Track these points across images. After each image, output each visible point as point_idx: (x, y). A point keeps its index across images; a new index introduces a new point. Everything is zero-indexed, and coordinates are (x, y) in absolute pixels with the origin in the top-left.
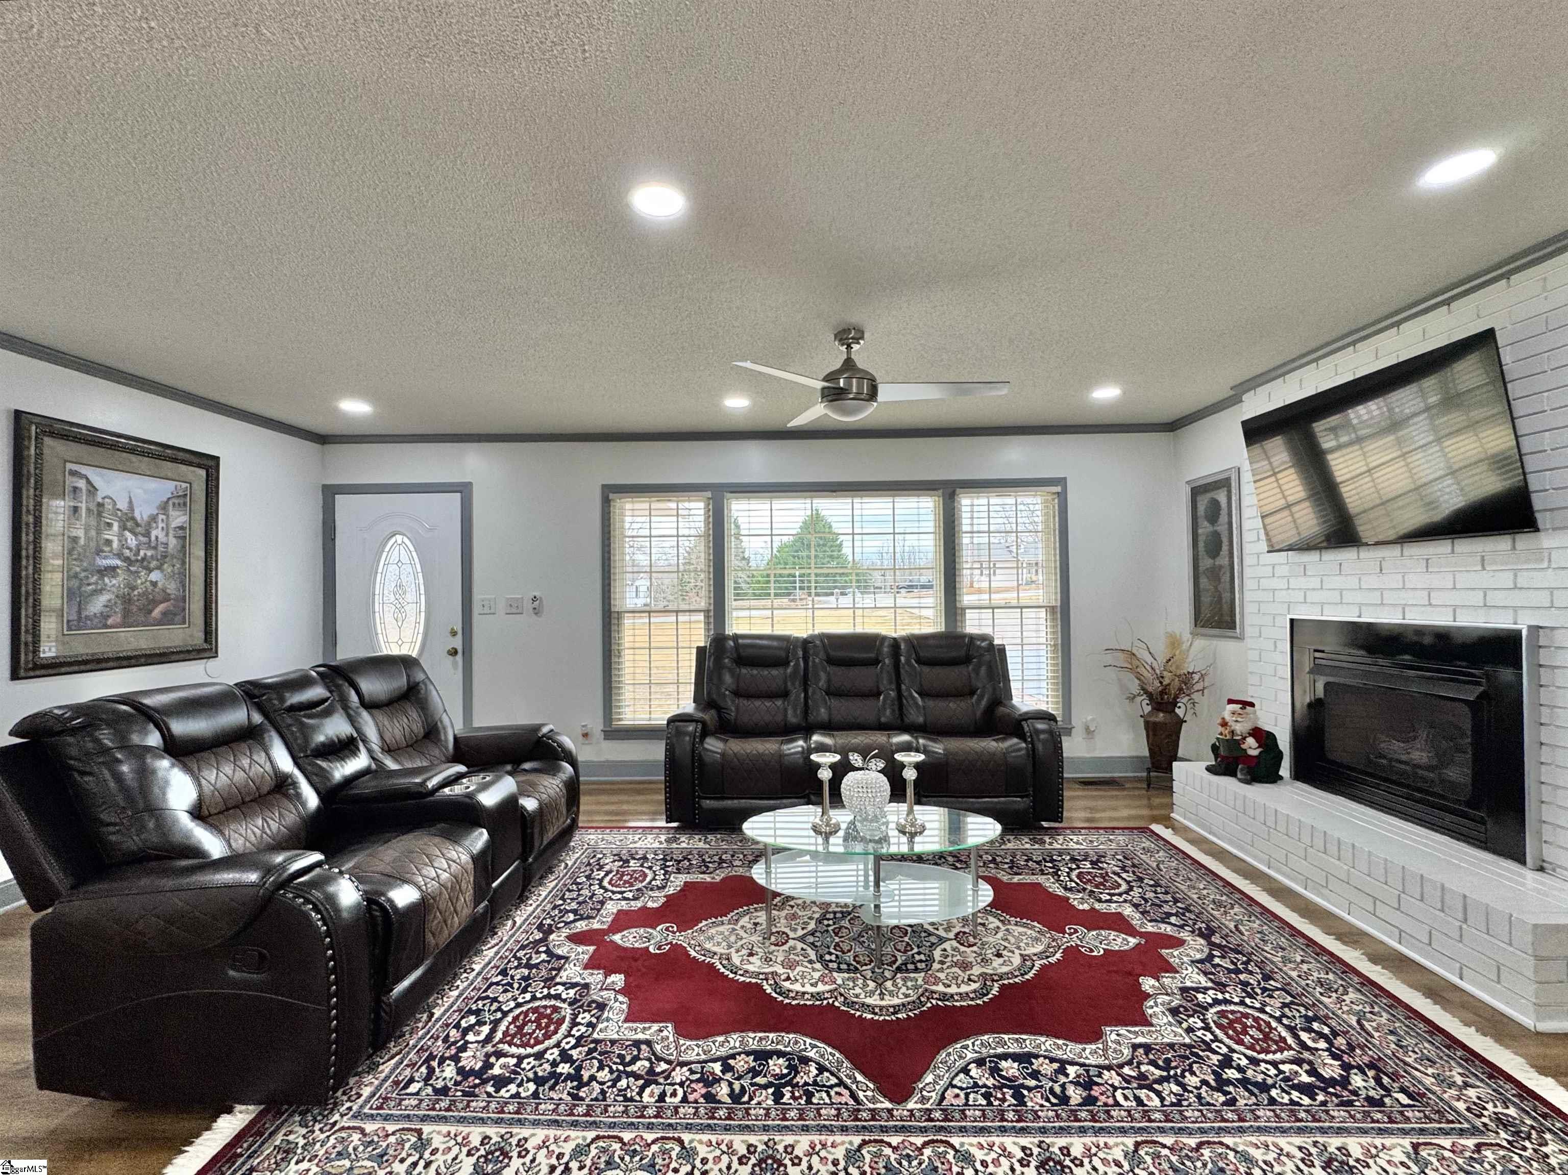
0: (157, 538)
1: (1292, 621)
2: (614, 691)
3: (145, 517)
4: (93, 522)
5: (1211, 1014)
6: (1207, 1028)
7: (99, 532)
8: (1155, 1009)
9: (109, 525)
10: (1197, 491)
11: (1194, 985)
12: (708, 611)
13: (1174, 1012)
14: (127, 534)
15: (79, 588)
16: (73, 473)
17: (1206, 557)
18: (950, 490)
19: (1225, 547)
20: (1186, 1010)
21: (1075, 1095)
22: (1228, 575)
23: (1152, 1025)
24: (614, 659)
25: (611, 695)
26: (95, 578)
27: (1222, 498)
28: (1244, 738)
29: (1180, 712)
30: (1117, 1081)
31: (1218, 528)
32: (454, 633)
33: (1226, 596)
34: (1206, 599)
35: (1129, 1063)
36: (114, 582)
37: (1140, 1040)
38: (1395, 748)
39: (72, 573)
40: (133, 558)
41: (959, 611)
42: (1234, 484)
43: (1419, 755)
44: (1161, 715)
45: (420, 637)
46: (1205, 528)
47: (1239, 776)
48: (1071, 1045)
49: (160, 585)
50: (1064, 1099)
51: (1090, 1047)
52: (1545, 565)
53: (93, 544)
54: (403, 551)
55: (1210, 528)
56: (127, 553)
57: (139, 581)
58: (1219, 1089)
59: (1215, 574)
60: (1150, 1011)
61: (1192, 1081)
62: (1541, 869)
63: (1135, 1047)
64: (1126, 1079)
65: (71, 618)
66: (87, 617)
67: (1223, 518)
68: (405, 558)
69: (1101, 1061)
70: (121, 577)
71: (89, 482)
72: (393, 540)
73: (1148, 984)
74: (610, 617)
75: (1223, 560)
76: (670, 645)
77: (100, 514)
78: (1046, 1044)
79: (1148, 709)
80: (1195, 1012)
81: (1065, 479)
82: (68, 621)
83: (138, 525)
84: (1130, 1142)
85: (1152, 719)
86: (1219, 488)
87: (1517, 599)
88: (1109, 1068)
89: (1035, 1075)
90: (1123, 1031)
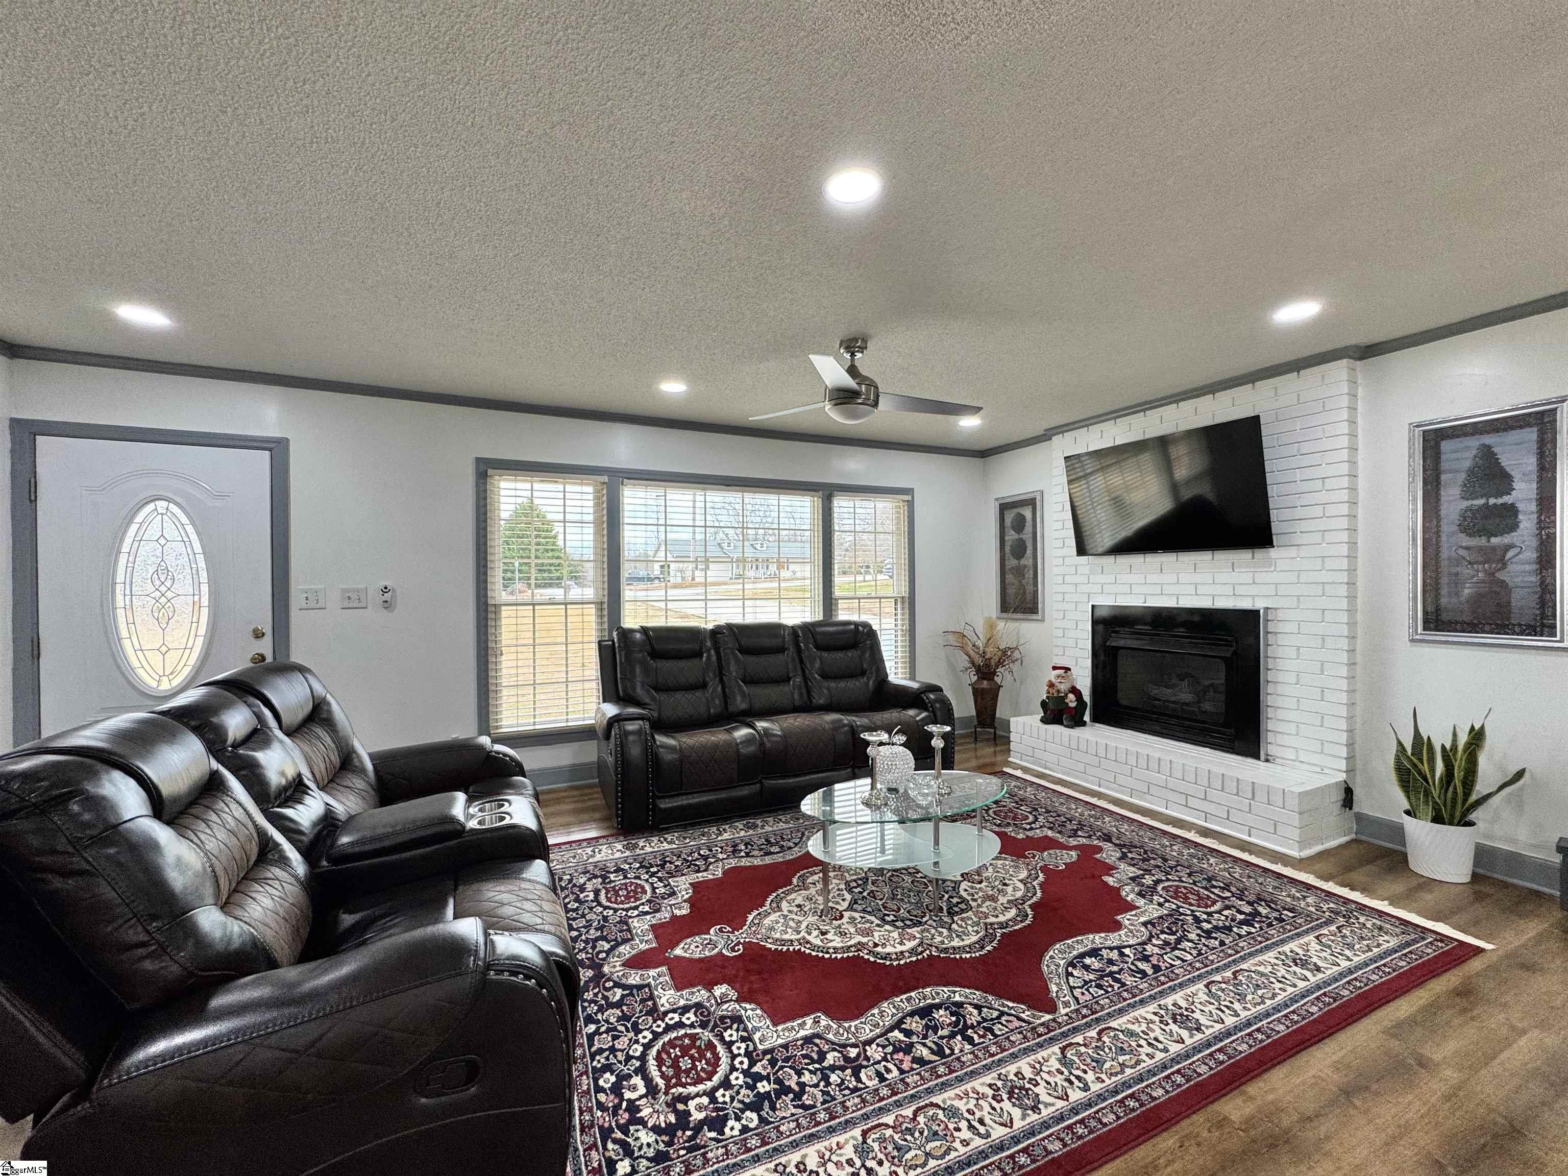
1: (1093, 606)
2: (491, 695)
10: (1004, 507)
12: (602, 603)
17: (1011, 558)
18: (827, 493)
19: (1029, 551)
22: (1031, 572)
24: (492, 659)
25: (487, 698)
27: (1027, 513)
28: (1066, 695)
29: (998, 679)
31: (1024, 537)
32: (258, 635)
33: (1030, 588)
34: (1011, 591)
38: (1165, 693)
41: (834, 601)
42: (1038, 503)
43: (1185, 696)
44: (985, 682)
45: (200, 641)
46: (1011, 536)
47: (1065, 723)
52: (1273, 569)
54: (168, 524)
55: (1016, 536)
59: (1019, 572)
62: (1267, 761)
67: (1028, 528)
68: (171, 532)
72: (151, 506)
74: (486, 611)
75: (1027, 561)
76: (559, 640)
79: (975, 678)
81: (913, 489)
85: (976, 686)
86: (1027, 505)
87: (1254, 590)
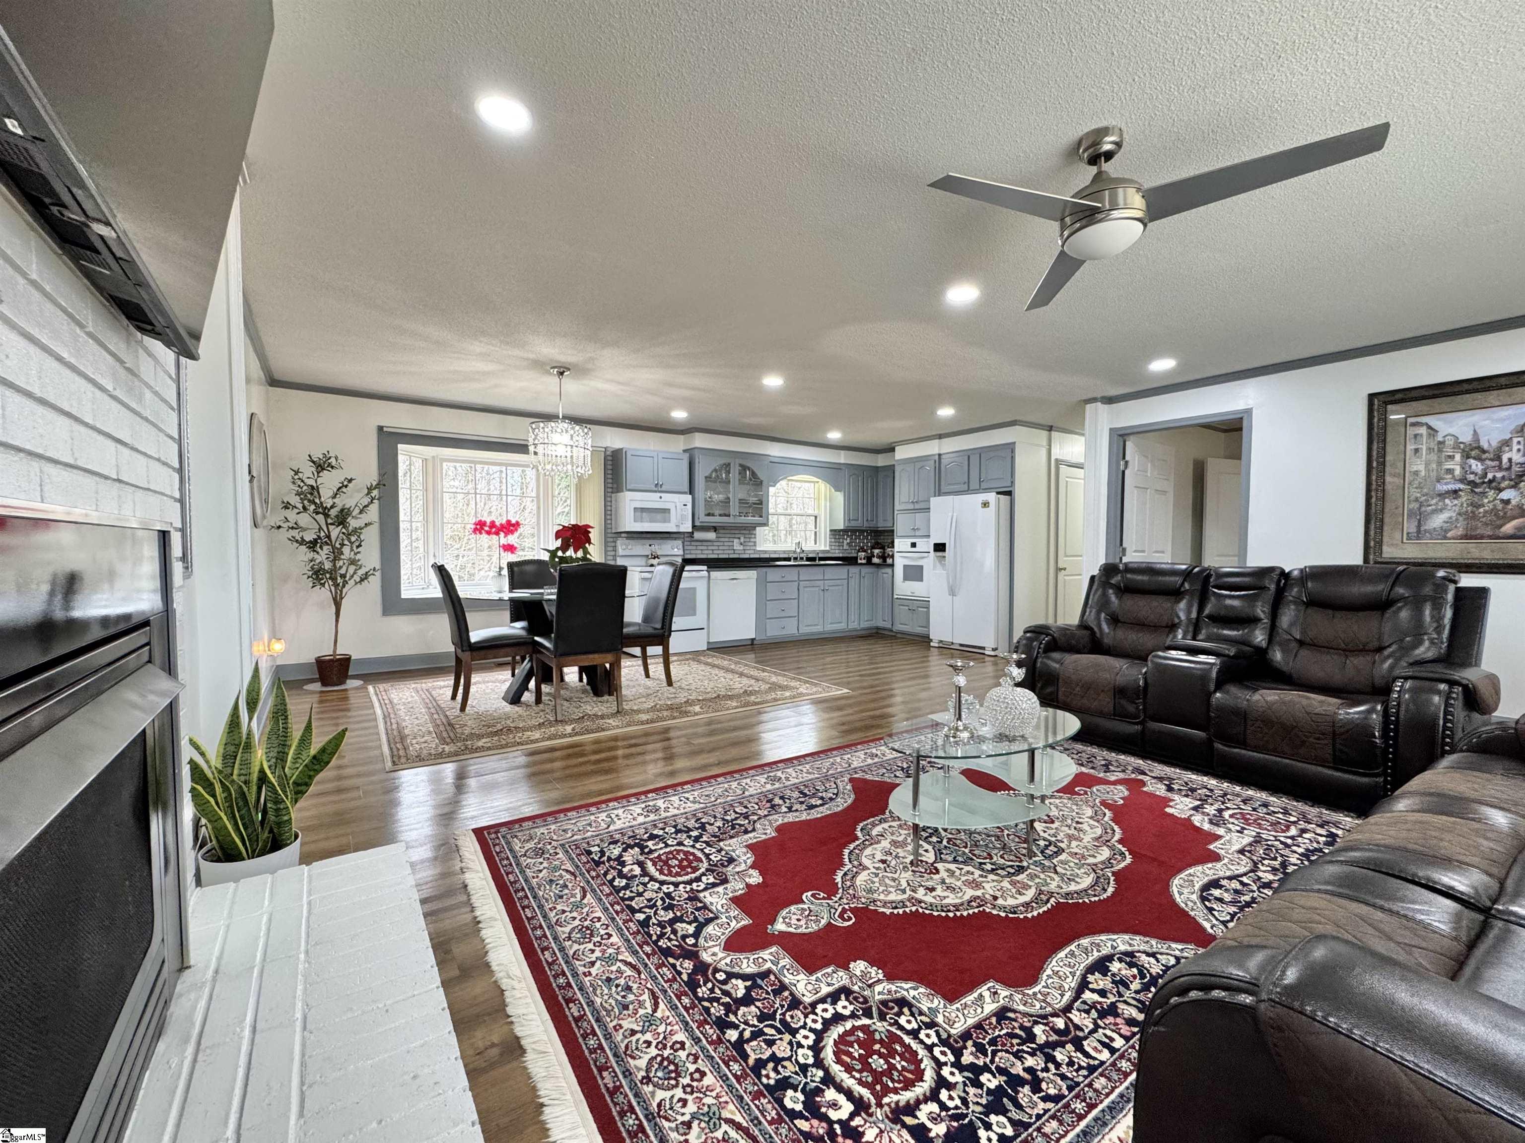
0: (1510, 460)
3: (1494, 444)
4: (1434, 457)
5: (704, 866)
6: (707, 856)
7: (1440, 464)
8: (746, 858)
9: (1451, 457)
11: (716, 889)
13: (731, 860)
14: (1472, 462)
15: (1419, 509)
16: (1413, 425)
20: (722, 865)
21: (777, 801)
23: (747, 846)
26: (1434, 501)
30: (759, 812)
35: (755, 822)
36: (1456, 502)
37: (751, 835)
39: (1412, 498)
40: (1478, 481)
48: (791, 820)
49: (1513, 502)
50: (782, 798)
51: (780, 822)
53: (1434, 475)
56: (1471, 477)
57: (1486, 501)
58: (703, 824)
60: (749, 855)
61: (719, 823)
63: (754, 830)
64: (754, 814)
65: (1411, 531)
66: (1425, 531)
69: (770, 818)
70: (1464, 498)
71: (1430, 427)
73: (755, 878)
77: (1440, 451)
78: (804, 816)
80: (716, 865)
82: (1408, 534)
83: (1484, 452)
84: (747, 793)
88: (766, 816)
89: (802, 803)
90: (764, 837)
